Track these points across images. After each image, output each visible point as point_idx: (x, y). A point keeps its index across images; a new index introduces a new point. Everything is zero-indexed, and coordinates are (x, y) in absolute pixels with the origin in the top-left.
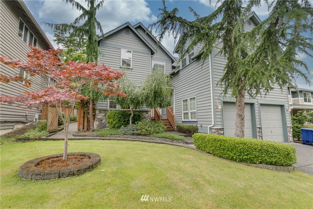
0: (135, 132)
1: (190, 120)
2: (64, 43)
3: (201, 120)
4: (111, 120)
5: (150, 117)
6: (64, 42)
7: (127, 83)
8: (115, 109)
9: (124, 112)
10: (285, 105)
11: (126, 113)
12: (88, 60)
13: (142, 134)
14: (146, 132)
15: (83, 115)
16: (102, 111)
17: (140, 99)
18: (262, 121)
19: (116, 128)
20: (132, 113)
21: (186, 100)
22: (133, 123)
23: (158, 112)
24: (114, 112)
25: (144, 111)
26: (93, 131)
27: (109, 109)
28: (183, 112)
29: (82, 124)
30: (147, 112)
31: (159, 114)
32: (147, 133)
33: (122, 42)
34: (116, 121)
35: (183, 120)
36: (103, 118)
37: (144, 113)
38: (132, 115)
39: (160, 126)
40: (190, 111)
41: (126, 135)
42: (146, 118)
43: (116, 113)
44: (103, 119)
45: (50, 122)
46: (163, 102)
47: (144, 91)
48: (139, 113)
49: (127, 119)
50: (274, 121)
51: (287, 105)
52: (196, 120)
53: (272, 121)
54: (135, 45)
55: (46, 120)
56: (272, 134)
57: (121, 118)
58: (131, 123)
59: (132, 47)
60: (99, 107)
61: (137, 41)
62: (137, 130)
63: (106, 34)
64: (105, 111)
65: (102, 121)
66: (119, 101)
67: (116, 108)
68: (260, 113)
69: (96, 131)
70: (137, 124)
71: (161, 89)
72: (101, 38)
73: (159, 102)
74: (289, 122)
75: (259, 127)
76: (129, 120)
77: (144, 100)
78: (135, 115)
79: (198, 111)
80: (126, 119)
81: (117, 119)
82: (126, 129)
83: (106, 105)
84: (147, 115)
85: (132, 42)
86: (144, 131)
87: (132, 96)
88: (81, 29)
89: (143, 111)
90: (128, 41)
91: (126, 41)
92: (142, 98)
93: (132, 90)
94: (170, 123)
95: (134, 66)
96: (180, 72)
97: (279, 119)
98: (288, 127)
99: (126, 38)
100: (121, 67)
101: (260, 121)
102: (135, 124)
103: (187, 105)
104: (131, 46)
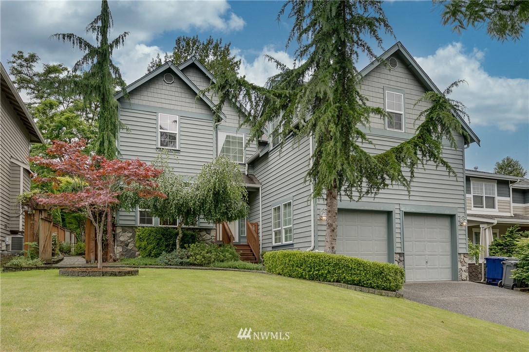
0: (185, 260)
1: (284, 243)
2: (32, 89)
3: (298, 241)
4: (144, 244)
5: (213, 240)
6: (32, 86)
7: (170, 179)
8: (149, 225)
9: (167, 229)
10: (458, 215)
11: (170, 232)
12: (101, 139)
13: (197, 263)
14: (203, 259)
15: (94, 236)
16: (126, 228)
17: (191, 204)
18: (405, 243)
19: (152, 256)
20: (180, 232)
21: (279, 208)
22: (182, 247)
23: (228, 231)
24: (149, 230)
25: (203, 229)
26: (115, 261)
27: (139, 224)
28: (273, 230)
29: (93, 252)
30: (208, 230)
31: (230, 234)
32: (204, 262)
33: (160, 100)
34: (152, 245)
35: (274, 244)
36: (129, 241)
37: (204, 233)
38: (181, 235)
39: (228, 251)
40: (283, 227)
41: (171, 265)
42: (208, 241)
43: (153, 231)
44: (129, 243)
45: (43, 246)
46: (231, 211)
47: (197, 193)
48: (194, 232)
49: (172, 242)
50: (435, 243)
51: (462, 215)
52: (291, 242)
53: (429, 243)
54: (183, 104)
55: (36, 243)
56: (428, 266)
57: (160, 239)
58: (178, 246)
59: (179, 108)
60: (121, 222)
61: (187, 96)
62: (188, 257)
63: (130, 86)
64: (133, 228)
65: (127, 246)
66: (157, 209)
67: (151, 223)
68: (402, 228)
69: (119, 260)
70: (188, 249)
71: (225, 188)
72: (122, 95)
73: (223, 210)
74: (464, 246)
75: (400, 252)
76: (174, 245)
77: (197, 207)
78: (185, 235)
79: (296, 227)
80: (169, 242)
81: (154, 242)
82: (169, 256)
83: (133, 218)
84: (208, 237)
85: (178, 99)
86: (200, 258)
87: (178, 200)
88: (88, 85)
89: (200, 229)
90: (170, 97)
91: (166, 97)
92: (194, 204)
93: (178, 190)
94: (251, 251)
95: (182, 146)
96: (270, 156)
97: (444, 240)
98: (460, 254)
99: (167, 92)
100: (159, 146)
101: (403, 243)
102: (185, 248)
103: (279, 216)
104: (176, 108)
